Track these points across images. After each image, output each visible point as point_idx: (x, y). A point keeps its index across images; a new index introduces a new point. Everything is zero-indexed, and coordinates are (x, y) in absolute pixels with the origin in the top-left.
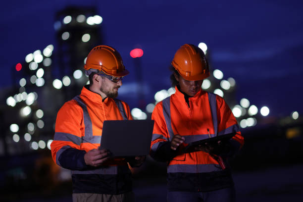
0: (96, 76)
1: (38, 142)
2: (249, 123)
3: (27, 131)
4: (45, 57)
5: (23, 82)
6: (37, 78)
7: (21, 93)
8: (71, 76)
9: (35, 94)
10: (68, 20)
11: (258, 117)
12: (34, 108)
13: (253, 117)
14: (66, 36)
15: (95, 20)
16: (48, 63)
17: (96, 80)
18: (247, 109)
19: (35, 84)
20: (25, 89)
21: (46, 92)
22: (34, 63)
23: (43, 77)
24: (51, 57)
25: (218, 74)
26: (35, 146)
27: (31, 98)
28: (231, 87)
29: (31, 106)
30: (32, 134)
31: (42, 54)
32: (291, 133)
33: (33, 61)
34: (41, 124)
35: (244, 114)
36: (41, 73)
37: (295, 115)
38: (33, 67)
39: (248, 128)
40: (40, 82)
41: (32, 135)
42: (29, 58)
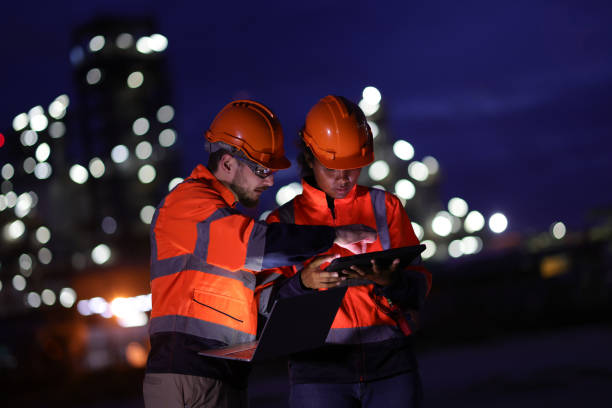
0: (227, 157)
1: (40, 293)
2: (468, 247)
3: (17, 271)
4: (51, 120)
5: (8, 171)
6: (37, 162)
7: (5, 194)
8: (106, 158)
9: (32, 196)
10: (97, 43)
11: (484, 234)
12: (31, 224)
13: (475, 234)
14: (94, 76)
15: (153, 44)
16: (58, 131)
17: (226, 165)
18: (463, 219)
19: (33, 174)
20: (11, 186)
21: (55, 190)
22: (29, 132)
23: (49, 161)
24: (65, 120)
25: (404, 150)
26: (33, 300)
27: (24, 204)
28: (430, 176)
29: (24, 220)
30: (28, 275)
31: (46, 113)
32: (551, 267)
33: (28, 127)
34: (46, 257)
35: (457, 229)
36: (43, 152)
37: (559, 230)
38: (29, 139)
39: (464, 258)
40: (43, 172)
41: (27, 279)
42: (19, 122)
